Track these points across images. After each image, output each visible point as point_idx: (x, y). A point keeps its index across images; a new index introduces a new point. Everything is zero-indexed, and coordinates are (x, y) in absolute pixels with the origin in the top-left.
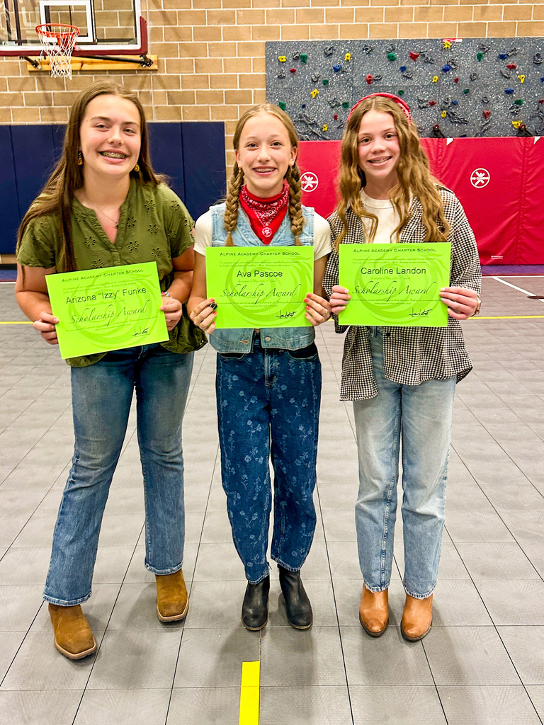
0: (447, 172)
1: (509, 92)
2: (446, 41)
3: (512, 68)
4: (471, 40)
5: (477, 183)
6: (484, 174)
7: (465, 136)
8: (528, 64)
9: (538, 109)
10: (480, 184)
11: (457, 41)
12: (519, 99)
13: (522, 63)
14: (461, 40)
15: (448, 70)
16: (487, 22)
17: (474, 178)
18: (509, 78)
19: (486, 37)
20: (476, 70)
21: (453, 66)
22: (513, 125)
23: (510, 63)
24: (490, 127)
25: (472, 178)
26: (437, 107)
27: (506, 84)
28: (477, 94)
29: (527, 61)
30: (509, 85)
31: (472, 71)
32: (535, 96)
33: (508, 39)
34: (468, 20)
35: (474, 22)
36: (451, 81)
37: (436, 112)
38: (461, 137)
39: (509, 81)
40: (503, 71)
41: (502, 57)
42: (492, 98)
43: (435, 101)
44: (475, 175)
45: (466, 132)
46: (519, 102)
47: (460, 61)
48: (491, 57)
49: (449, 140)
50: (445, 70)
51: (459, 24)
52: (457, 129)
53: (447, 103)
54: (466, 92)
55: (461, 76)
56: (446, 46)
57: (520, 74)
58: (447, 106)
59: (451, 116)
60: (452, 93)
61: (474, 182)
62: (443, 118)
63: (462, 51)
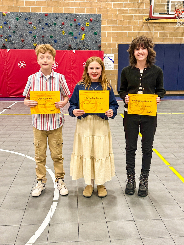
0: (9, 62)
1: (31, 33)
2: (4, 13)
3: (30, 24)
4: (14, 13)
5: (21, 67)
6: (23, 63)
7: (16, 49)
8: (36, 22)
9: (42, 39)
10: (22, 67)
11: (8, 13)
12: (35, 35)
13: (34, 22)
14: (10, 13)
15: (6, 24)
16: (19, 6)
17: (20, 65)
18: (30, 27)
19: (19, 12)
20: (17, 24)
21: (7, 22)
22: (34, 45)
23: (29, 22)
24: (25, 46)
25: (19, 65)
26: (3, 37)
27: (29, 30)
28: (18, 33)
29: (36, 21)
30: (30, 30)
31: (15, 24)
32: (40, 35)
33: (28, 13)
34: (12, 5)
35: (14, 6)
36: (7, 28)
37: (3, 39)
38: (14, 49)
39: (30, 29)
40: (27, 25)
41: (26, 20)
42: (24, 35)
43: (2, 35)
44: (20, 64)
45: (16, 47)
46: (34, 37)
47: (10, 20)
48: (22, 19)
49: (8, 50)
50: (5, 24)
51: (8, 7)
52: (12, 46)
53: (7, 36)
54: (14, 32)
55: (11, 26)
56: (4, 15)
57: (34, 26)
58: (7, 37)
59: (9, 41)
60: (9, 33)
61: (20, 66)
62: (6, 42)
63: (10, 17)
